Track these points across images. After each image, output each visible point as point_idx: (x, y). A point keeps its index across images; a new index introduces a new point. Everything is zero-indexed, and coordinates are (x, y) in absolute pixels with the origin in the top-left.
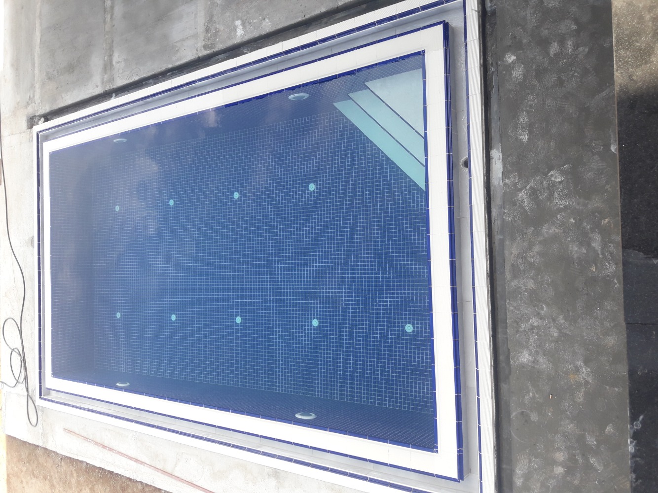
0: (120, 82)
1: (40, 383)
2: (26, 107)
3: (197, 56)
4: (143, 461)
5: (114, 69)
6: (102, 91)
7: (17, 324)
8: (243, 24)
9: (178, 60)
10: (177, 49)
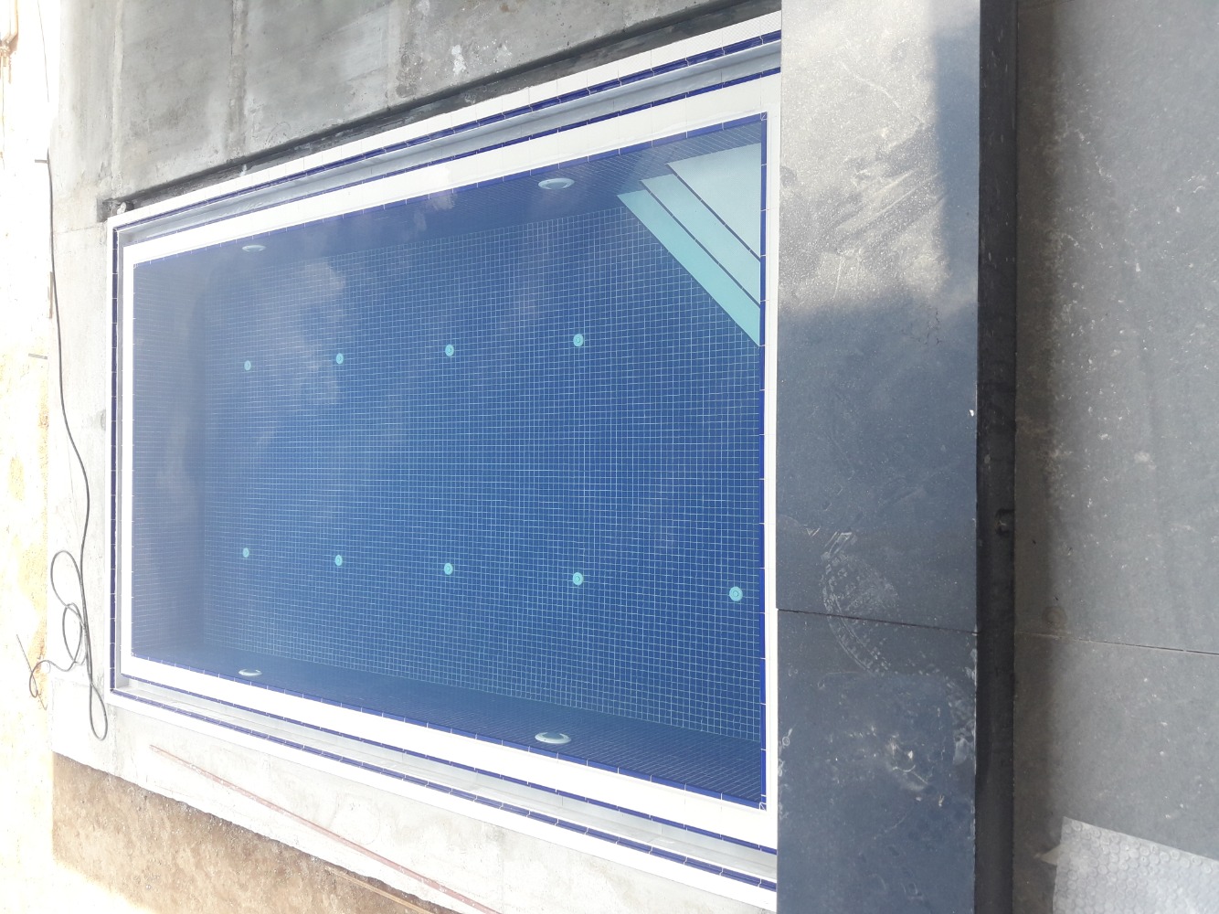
0: (255, 147)
1: (112, 665)
2: (96, 183)
3: (386, 106)
4: (281, 805)
5: (245, 122)
6: (225, 161)
7: (75, 562)
8: (465, 53)
9: (354, 111)
10: (352, 92)
